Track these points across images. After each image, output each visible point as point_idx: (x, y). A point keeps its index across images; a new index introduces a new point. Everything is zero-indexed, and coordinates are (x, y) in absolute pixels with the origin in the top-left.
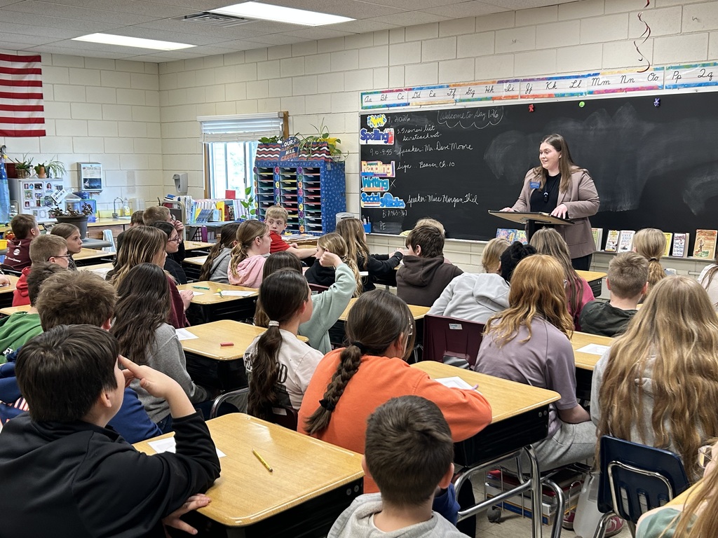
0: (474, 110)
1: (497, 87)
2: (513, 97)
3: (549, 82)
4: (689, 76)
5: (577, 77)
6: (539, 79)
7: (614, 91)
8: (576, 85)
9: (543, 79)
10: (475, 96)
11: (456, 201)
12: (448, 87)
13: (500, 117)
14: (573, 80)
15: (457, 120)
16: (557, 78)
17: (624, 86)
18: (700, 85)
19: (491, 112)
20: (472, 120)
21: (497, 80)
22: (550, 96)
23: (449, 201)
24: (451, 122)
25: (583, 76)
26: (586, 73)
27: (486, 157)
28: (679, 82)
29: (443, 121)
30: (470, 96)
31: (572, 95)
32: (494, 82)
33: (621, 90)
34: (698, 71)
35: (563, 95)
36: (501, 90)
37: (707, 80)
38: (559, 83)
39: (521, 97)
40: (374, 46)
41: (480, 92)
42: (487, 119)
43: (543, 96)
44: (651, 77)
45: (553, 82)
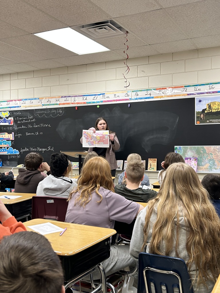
0: (51, 109)
1: (61, 99)
2: (68, 104)
3: (84, 97)
4: (142, 94)
5: (95, 95)
6: (79, 96)
7: (111, 101)
8: (95, 98)
9: (81, 96)
10: (51, 103)
11: (44, 150)
12: (38, 99)
13: (62, 112)
14: (94, 96)
15: (43, 113)
16: (87, 95)
17: (115, 99)
18: (146, 98)
19: (59, 110)
20: (50, 114)
21: (61, 96)
22: (84, 103)
23: (40, 150)
24: (40, 114)
25: (98, 95)
26: (99, 94)
27: (57, 130)
28: (138, 97)
29: (37, 114)
30: (49, 103)
31: (94, 103)
32: (59, 97)
33: (114, 100)
34: (145, 92)
35: (90, 103)
36: (62, 101)
37: (149, 96)
38: (88, 97)
39: (72, 104)
40: (3, 81)
41: (53, 101)
42: (57, 113)
43: (81, 103)
44: (126, 95)
45: (85, 97)
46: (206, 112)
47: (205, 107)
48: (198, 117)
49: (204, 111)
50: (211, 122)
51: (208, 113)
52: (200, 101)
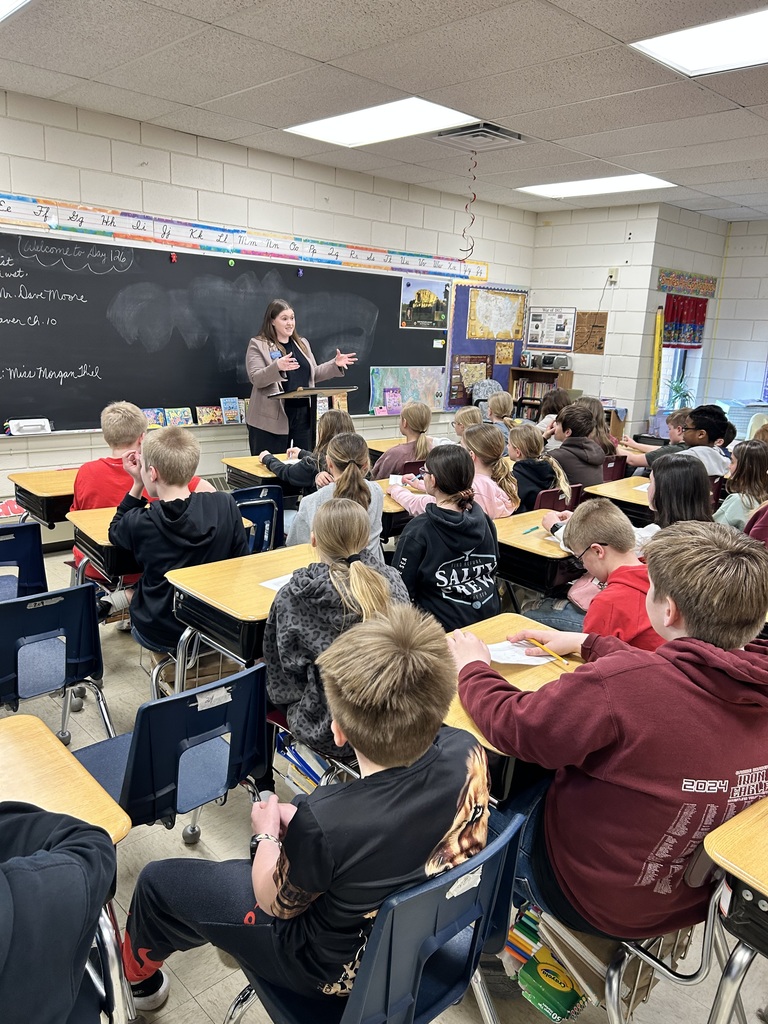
0: (86, 246)
1: (119, 219)
2: (145, 239)
3: (194, 229)
4: (323, 252)
5: (224, 230)
6: (179, 223)
7: (260, 254)
8: (222, 239)
9: (186, 224)
10: (84, 226)
11: (63, 375)
12: (35, 201)
13: (128, 262)
14: (220, 233)
15: (56, 256)
16: (204, 227)
17: (270, 250)
18: (329, 262)
19: (115, 254)
20: (83, 261)
21: (120, 212)
22: (194, 247)
23: (50, 376)
24: (44, 257)
25: (229, 231)
26: (232, 229)
27: (109, 314)
28: (315, 256)
29: (29, 254)
30: (75, 224)
31: (219, 250)
32: (114, 213)
33: (267, 254)
34: (328, 249)
35: (209, 249)
36: (125, 225)
37: (333, 258)
38: (206, 232)
39: (156, 241)
41: (93, 221)
42: (109, 264)
43: (185, 245)
44: (292, 247)
45: (199, 230)
46: (414, 306)
47: (414, 297)
48: (403, 314)
49: (412, 302)
50: (418, 325)
51: (416, 308)
52: (408, 285)
